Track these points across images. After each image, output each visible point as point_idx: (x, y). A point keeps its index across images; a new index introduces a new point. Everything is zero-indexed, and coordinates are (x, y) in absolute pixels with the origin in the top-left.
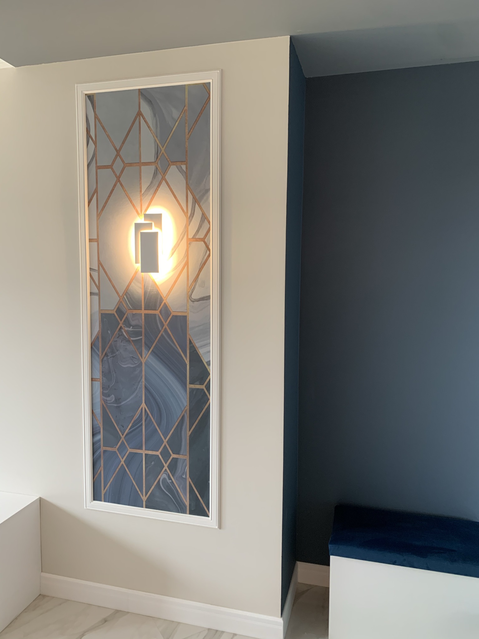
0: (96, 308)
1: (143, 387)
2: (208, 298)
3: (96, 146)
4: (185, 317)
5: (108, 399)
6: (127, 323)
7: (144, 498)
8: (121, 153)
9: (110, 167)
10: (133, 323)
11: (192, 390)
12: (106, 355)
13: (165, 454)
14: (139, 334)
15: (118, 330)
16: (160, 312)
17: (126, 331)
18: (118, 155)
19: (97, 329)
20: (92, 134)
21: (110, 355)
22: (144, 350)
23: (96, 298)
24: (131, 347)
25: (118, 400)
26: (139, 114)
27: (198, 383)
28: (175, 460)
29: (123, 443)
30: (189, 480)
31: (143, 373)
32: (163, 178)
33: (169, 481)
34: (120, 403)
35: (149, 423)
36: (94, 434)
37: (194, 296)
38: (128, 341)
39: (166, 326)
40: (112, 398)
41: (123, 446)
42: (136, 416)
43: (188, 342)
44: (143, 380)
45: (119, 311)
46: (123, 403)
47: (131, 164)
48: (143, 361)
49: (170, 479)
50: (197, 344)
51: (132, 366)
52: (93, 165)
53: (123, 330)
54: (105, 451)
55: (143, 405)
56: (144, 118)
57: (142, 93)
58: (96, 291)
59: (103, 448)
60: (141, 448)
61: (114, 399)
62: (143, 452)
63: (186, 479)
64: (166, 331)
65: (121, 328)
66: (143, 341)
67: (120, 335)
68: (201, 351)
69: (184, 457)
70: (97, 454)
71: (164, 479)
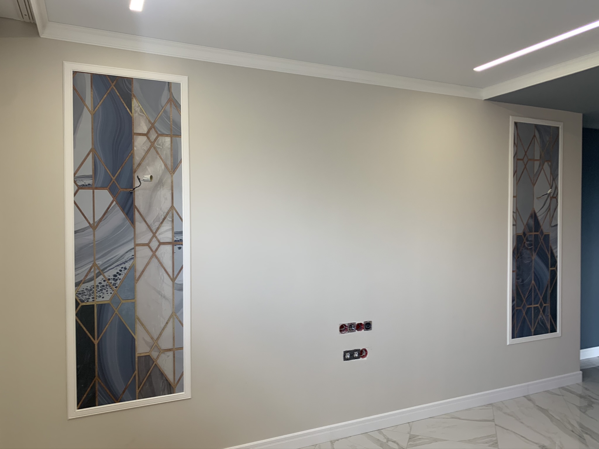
0: (515, 233)
1: (533, 272)
2: (557, 225)
3: (517, 149)
4: (549, 235)
5: (519, 281)
6: (527, 240)
7: (533, 330)
8: (527, 153)
9: (522, 160)
10: (530, 239)
11: (552, 271)
12: (518, 258)
13: (541, 305)
14: (531, 245)
15: (523, 243)
16: (540, 233)
17: (527, 244)
18: (526, 154)
19: (515, 244)
20: (516, 142)
21: (520, 257)
22: (533, 253)
23: (515, 227)
24: (528, 252)
25: (523, 281)
26: (535, 136)
27: (553, 267)
28: (545, 307)
29: (524, 304)
30: (550, 316)
31: (533, 265)
32: (542, 168)
33: (542, 318)
34: (523, 282)
35: (535, 290)
36: (513, 301)
37: (553, 225)
38: (527, 249)
39: (542, 240)
40: (520, 280)
41: (524, 305)
42: (530, 288)
43: (550, 247)
44: (533, 268)
45: (524, 234)
46: (525, 282)
47: (531, 160)
48: (533, 258)
49: (543, 317)
50: (553, 248)
51: (529, 262)
52: (516, 157)
53: (525, 244)
54: (517, 310)
55: (533, 282)
56: (536, 138)
57: (536, 126)
58: (515, 223)
59: (516, 308)
60: (531, 305)
61: (521, 281)
62: (533, 306)
63: (548, 315)
64: (542, 243)
65: (525, 242)
66: (533, 248)
67: (524, 246)
68: (554, 251)
69: (548, 305)
70: (513, 312)
71: (541, 318)
